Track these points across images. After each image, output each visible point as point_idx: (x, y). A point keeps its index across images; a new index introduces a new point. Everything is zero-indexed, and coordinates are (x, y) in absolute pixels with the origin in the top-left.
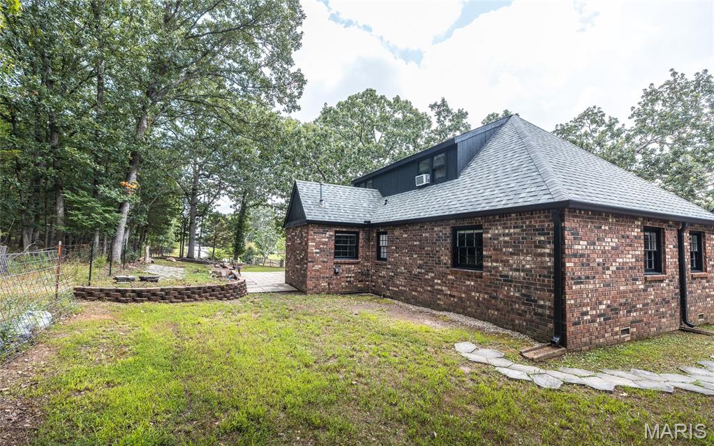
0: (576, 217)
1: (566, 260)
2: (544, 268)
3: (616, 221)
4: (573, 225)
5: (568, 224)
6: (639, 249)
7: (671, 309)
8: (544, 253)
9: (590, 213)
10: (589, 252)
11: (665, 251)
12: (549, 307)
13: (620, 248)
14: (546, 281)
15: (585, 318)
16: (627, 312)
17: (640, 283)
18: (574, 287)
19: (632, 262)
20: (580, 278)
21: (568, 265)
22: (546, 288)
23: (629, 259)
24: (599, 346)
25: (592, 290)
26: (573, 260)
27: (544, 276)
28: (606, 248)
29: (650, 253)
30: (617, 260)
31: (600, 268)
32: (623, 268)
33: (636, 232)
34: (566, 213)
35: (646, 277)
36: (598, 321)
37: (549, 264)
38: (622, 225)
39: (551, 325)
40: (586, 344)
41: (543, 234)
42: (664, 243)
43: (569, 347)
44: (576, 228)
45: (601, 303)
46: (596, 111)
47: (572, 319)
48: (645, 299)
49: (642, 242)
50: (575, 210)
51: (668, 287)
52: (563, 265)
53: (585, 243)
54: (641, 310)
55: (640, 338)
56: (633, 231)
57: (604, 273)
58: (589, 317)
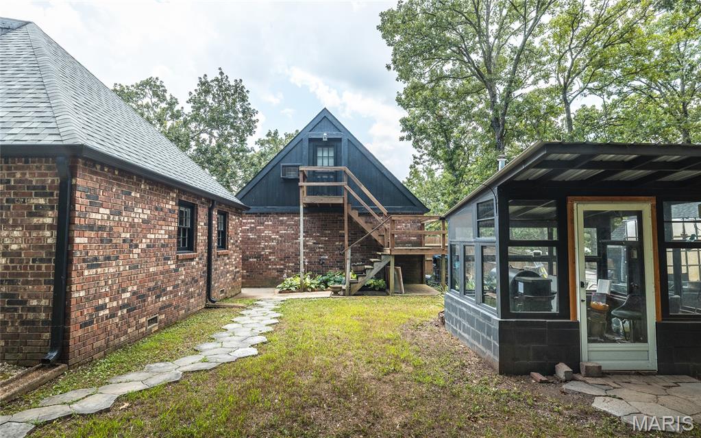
0: (96, 173)
1: (76, 233)
2: (42, 247)
3: (150, 189)
4: (91, 184)
5: (82, 181)
6: (173, 224)
7: (199, 288)
8: (44, 224)
9: (117, 173)
10: (112, 224)
11: (197, 228)
12: (46, 308)
13: (153, 222)
14: (43, 269)
15: (101, 313)
16: (157, 297)
17: (172, 262)
18: (86, 273)
19: (164, 239)
20: (96, 259)
21: (77, 240)
22: (42, 279)
23: (162, 235)
24: (116, 348)
25: (113, 275)
26: (87, 233)
27: (42, 260)
28: (136, 220)
29: (184, 229)
30: (149, 236)
31: (126, 246)
32: (154, 246)
33: (171, 205)
34: (80, 165)
35: (178, 256)
36: (119, 314)
37: (50, 241)
38: (155, 195)
39: (47, 335)
40: (99, 349)
41: (43, 195)
42: (197, 220)
43: (72, 361)
44: (94, 189)
45: (124, 291)
46: (158, 83)
47: (81, 319)
48: (175, 280)
49: (176, 216)
50: (94, 163)
51: (198, 265)
52: (71, 241)
53: (108, 211)
54: (171, 292)
55: (169, 324)
56: (167, 203)
57: (131, 252)
58: (107, 312)
